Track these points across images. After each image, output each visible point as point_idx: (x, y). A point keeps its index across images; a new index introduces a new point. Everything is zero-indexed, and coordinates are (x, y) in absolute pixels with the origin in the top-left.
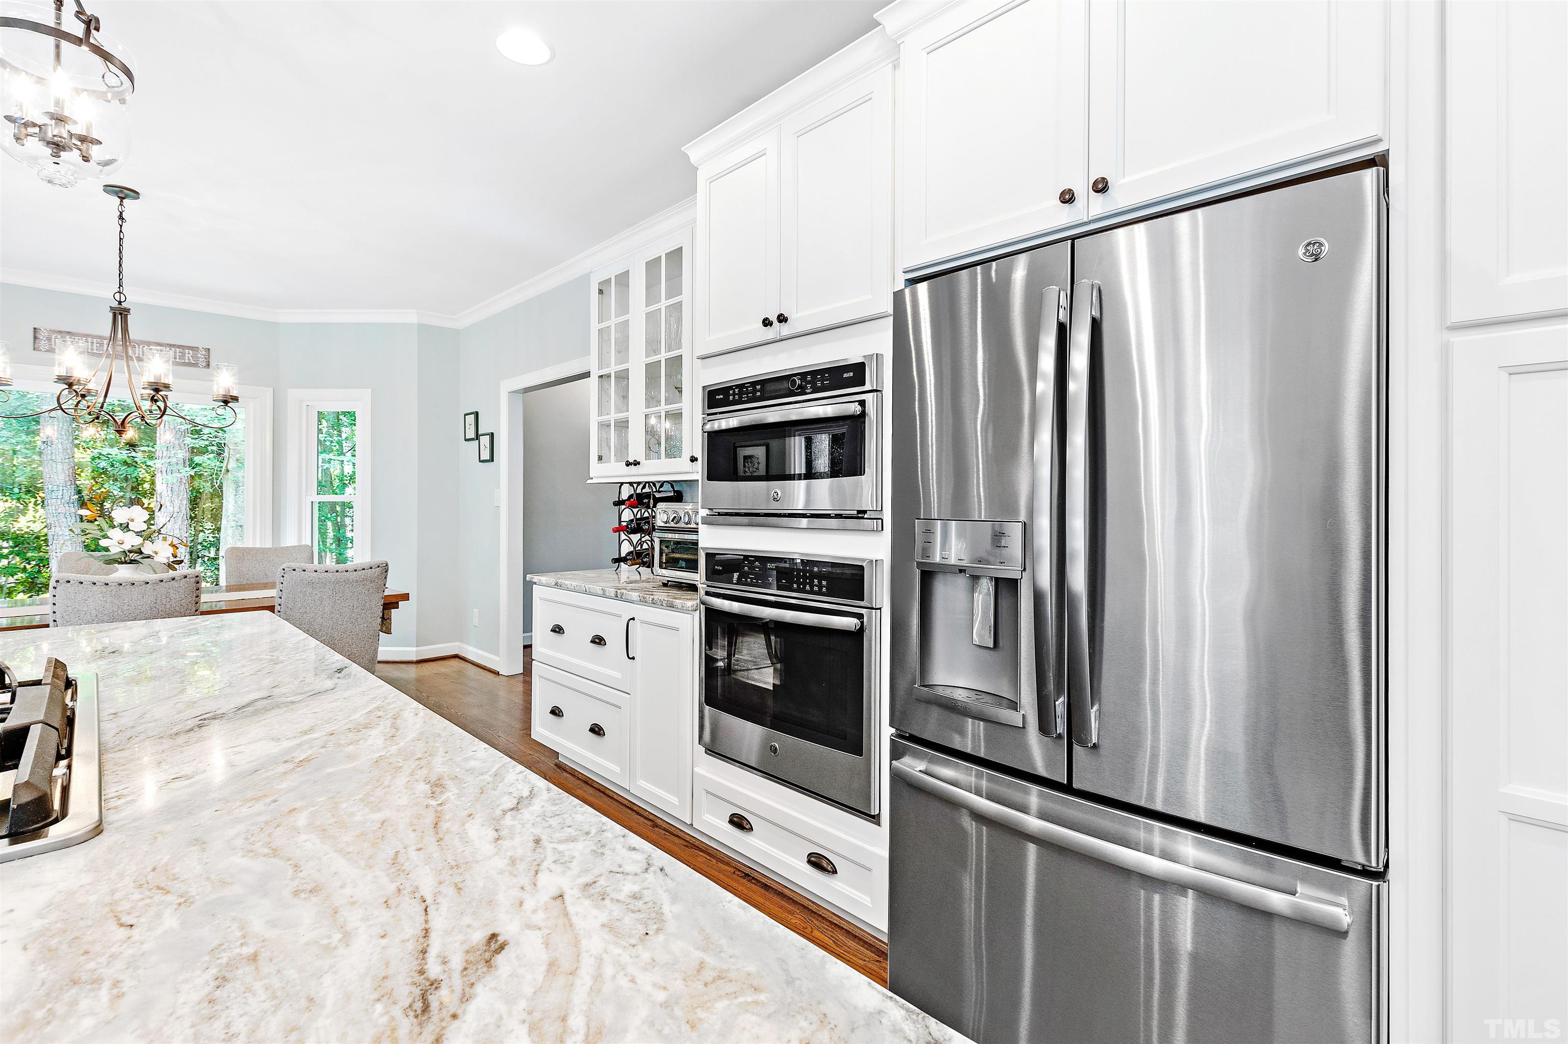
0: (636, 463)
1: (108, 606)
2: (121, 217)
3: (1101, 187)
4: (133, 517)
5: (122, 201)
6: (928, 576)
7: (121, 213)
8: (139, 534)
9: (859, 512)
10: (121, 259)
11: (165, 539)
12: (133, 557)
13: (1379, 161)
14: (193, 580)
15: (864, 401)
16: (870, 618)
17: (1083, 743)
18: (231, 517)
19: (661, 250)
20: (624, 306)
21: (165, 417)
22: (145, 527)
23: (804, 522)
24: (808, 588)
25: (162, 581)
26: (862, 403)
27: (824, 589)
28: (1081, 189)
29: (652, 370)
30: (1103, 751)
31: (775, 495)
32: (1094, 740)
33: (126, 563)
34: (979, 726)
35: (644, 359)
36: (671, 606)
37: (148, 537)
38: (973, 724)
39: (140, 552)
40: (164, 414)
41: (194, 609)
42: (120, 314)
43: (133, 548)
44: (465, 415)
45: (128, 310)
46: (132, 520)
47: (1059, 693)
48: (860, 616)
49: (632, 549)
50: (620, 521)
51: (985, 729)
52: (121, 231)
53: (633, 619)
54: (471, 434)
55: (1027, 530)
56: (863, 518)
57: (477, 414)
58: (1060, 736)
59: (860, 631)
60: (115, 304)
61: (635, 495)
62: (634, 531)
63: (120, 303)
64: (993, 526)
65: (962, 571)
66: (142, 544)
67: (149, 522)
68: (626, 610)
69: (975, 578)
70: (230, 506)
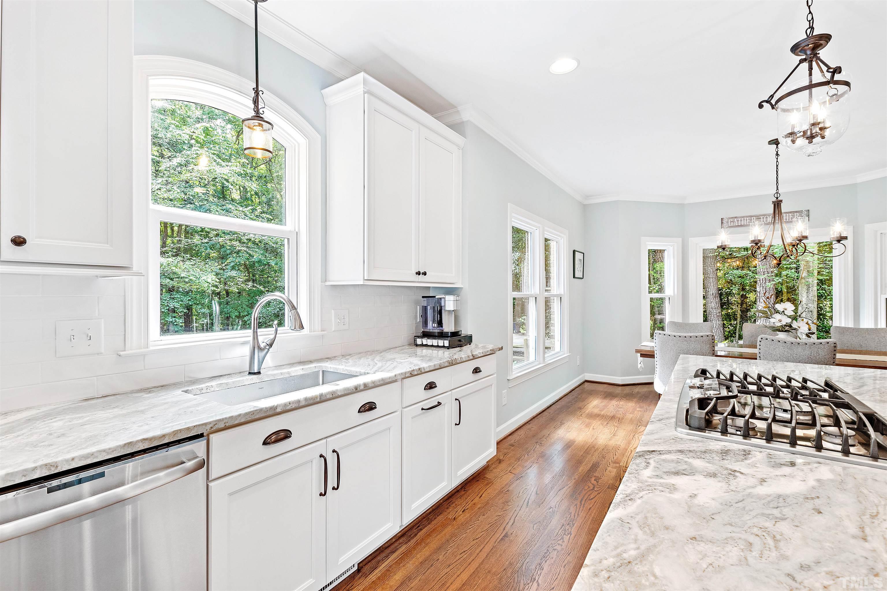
1: (786, 353)
2: (777, 154)
4: (786, 308)
5: (777, 146)
7: (777, 152)
8: (789, 317)
10: (777, 175)
11: (803, 320)
12: (787, 329)
14: (833, 345)
18: (805, 306)
21: (805, 253)
22: (793, 313)
25: (814, 344)
33: (782, 331)
37: (794, 318)
39: (790, 326)
40: (805, 252)
41: (832, 361)
42: (777, 204)
43: (787, 324)
45: (781, 201)
46: (786, 309)
52: (777, 161)
60: (775, 199)
63: (777, 198)
66: (792, 322)
67: (796, 311)
70: (804, 299)
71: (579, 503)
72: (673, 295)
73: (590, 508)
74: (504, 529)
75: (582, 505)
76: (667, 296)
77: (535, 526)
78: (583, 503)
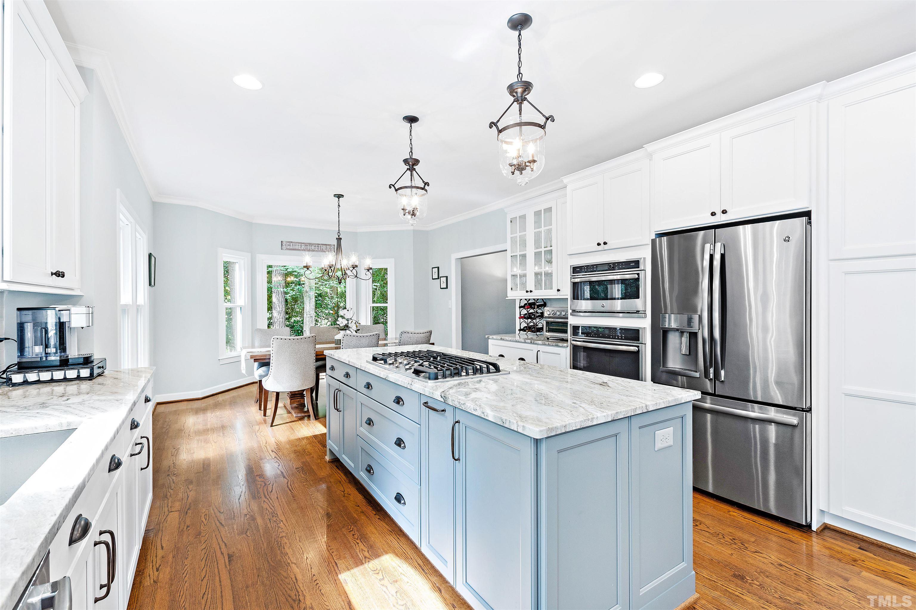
0: (531, 291)
1: (357, 344)
2: (339, 205)
3: (724, 212)
5: (339, 199)
6: (666, 332)
9: (637, 311)
13: (807, 214)
14: (378, 335)
15: (639, 273)
16: (642, 347)
17: (719, 380)
19: (542, 207)
20: (523, 228)
23: (621, 315)
24: (617, 337)
26: (638, 274)
27: (623, 338)
28: (719, 212)
29: (538, 255)
30: (725, 383)
31: (603, 305)
32: (723, 379)
34: (684, 378)
35: (534, 250)
36: (558, 346)
38: (681, 378)
42: (339, 241)
44: (432, 268)
45: (341, 239)
47: (711, 367)
48: (638, 347)
49: (527, 325)
50: (520, 314)
51: (686, 379)
53: (539, 351)
54: (436, 276)
55: (700, 318)
56: (638, 313)
57: (438, 268)
58: (711, 379)
59: (638, 351)
61: (528, 304)
62: (528, 318)
63: (339, 236)
64: (688, 316)
65: (678, 330)
68: (535, 348)
69: (682, 333)
70: (307, 308)
71: (266, 500)
72: (244, 305)
73: (277, 497)
74: (222, 554)
75: (269, 499)
76: (238, 306)
77: (248, 533)
78: (268, 497)
